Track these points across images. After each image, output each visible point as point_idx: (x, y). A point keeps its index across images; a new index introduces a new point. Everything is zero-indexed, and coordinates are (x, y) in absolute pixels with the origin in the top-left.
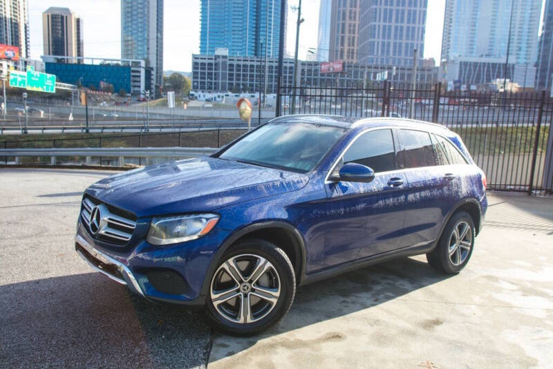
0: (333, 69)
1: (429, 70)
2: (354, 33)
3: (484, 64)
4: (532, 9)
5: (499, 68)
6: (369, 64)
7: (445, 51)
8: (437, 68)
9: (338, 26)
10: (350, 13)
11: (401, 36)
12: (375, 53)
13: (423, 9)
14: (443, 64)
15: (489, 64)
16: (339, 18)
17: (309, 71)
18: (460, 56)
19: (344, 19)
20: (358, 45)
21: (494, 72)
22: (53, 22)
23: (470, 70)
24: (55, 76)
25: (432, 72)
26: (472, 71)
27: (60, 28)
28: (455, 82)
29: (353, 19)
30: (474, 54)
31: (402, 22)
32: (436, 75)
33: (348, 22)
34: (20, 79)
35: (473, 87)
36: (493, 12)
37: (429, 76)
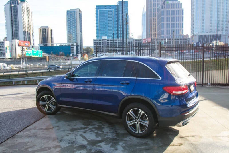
0: (148, 41)
1: (186, 39)
2: (155, 27)
3: (209, 35)
5: (215, 37)
6: (162, 39)
7: (192, 31)
8: (189, 38)
9: (149, 25)
10: (154, 19)
11: (174, 27)
12: (164, 34)
13: (182, 16)
14: (192, 37)
15: (210, 35)
16: (149, 22)
17: (139, 43)
18: (198, 33)
19: (151, 22)
20: (157, 32)
21: (213, 38)
22: (42, 31)
23: (203, 38)
24: (42, 51)
25: (187, 40)
26: (204, 39)
27: (45, 33)
28: (197, 43)
29: (155, 22)
30: (204, 32)
31: (174, 21)
32: (189, 41)
33: (153, 23)
34: (29, 53)
36: (211, 15)
37: (186, 42)
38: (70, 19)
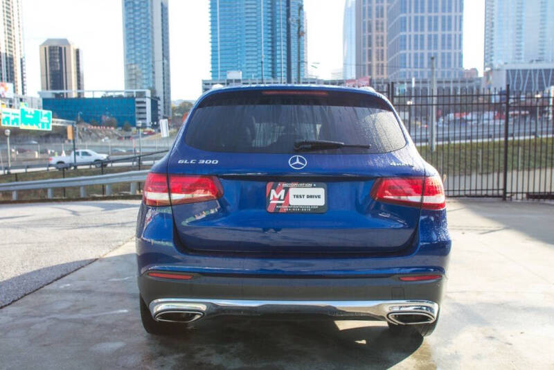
1: (470, 81)
2: (382, 45)
3: (535, 71)
6: (401, 79)
7: (488, 59)
8: (480, 79)
9: (364, 39)
10: (377, 23)
11: (436, 45)
12: (408, 65)
13: (458, 14)
14: (487, 74)
15: (540, 70)
16: (364, 30)
18: (506, 63)
19: (370, 30)
20: (387, 59)
21: (547, 78)
22: (50, 54)
23: (519, 78)
24: (51, 112)
25: (473, 84)
26: (522, 81)
27: (58, 60)
28: (500, 93)
29: (380, 30)
30: (523, 61)
31: (436, 29)
32: (478, 87)
33: (374, 34)
34: (12, 118)
35: (523, 98)
36: (542, 11)
37: (471, 88)
38: (133, 18)
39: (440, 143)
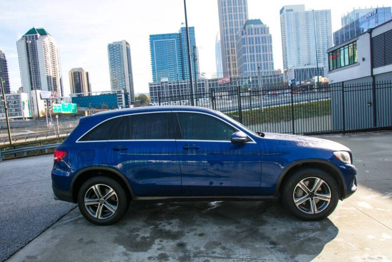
0: (225, 82)
1: (278, 76)
2: (235, 61)
3: (307, 69)
4: (327, 38)
6: (245, 76)
7: (285, 65)
8: (282, 74)
9: (226, 58)
10: (232, 50)
11: (260, 59)
12: (248, 70)
13: (270, 44)
14: (285, 72)
15: (310, 69)
16: (226, 54)
17: (213, 84)
18: (294, 66)
19: (229, 54)
20: (238, 67)
21: (313, 73)
22: (74, 75)
23: (300, 73)
24: (76, 104)
25: (279, 77)
26: (302, 74)
28: (292, 81)
29: (233, 54)
30: (301, 65)
31: (260, 52)
32: (282, 78)
33: (231, 55)
34: (58, 108)
35: (303, 82)
37: (278, 79)
39: (265, 107)
